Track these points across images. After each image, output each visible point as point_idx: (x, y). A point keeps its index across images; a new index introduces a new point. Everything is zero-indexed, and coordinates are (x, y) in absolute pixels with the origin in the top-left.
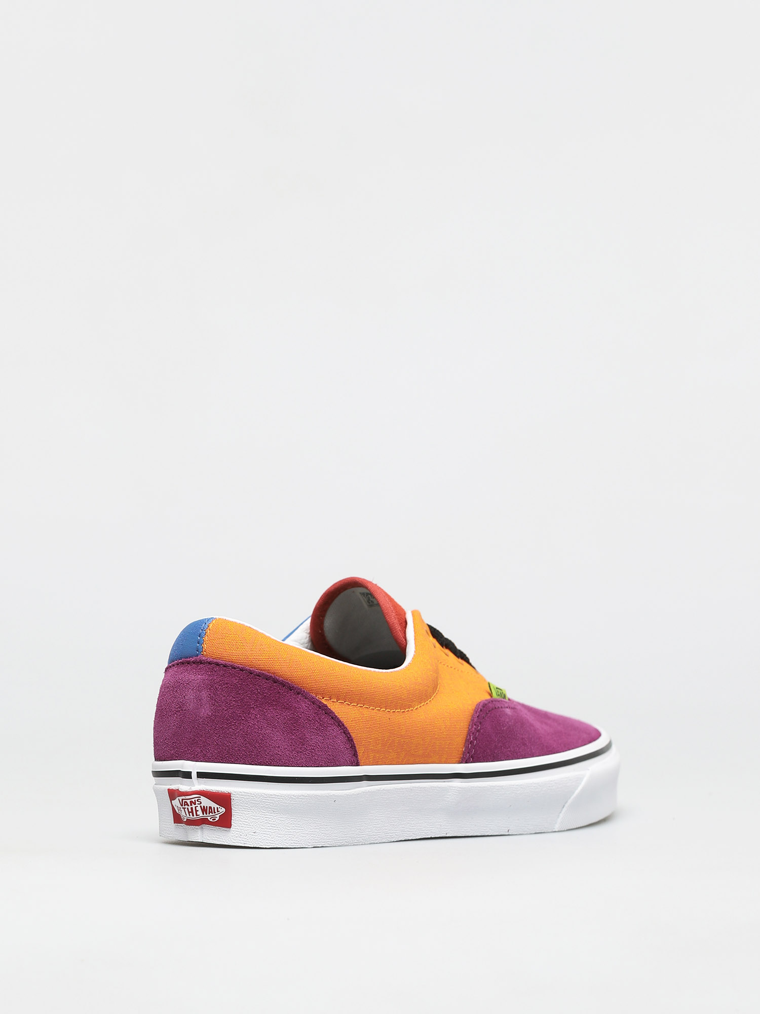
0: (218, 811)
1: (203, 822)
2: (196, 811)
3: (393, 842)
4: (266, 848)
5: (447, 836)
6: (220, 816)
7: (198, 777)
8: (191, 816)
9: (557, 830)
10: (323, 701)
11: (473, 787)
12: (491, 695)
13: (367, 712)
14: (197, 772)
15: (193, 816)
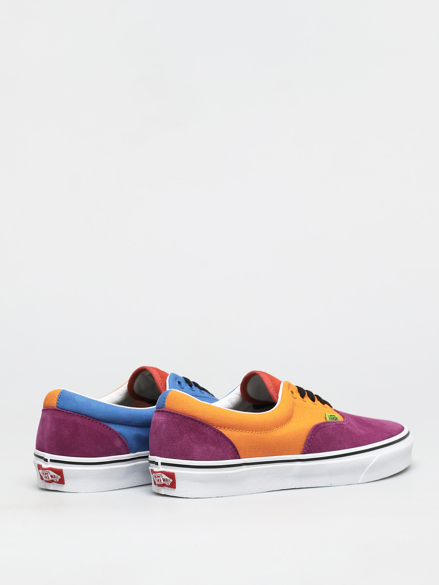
0: (170, 481)
1: (163, 485)
2: (161, 480)
3: (265, 492)
4: (192, 498)
5: (296, 488)
6: (170, 483)
7: (161, 465)
8: (159, 483)
9: (360, 483)
10: (221, 430)
11: (308, 465)
12: (326, 419)
13: (244, 434)
14: (161, 463)
15: (159, 482)
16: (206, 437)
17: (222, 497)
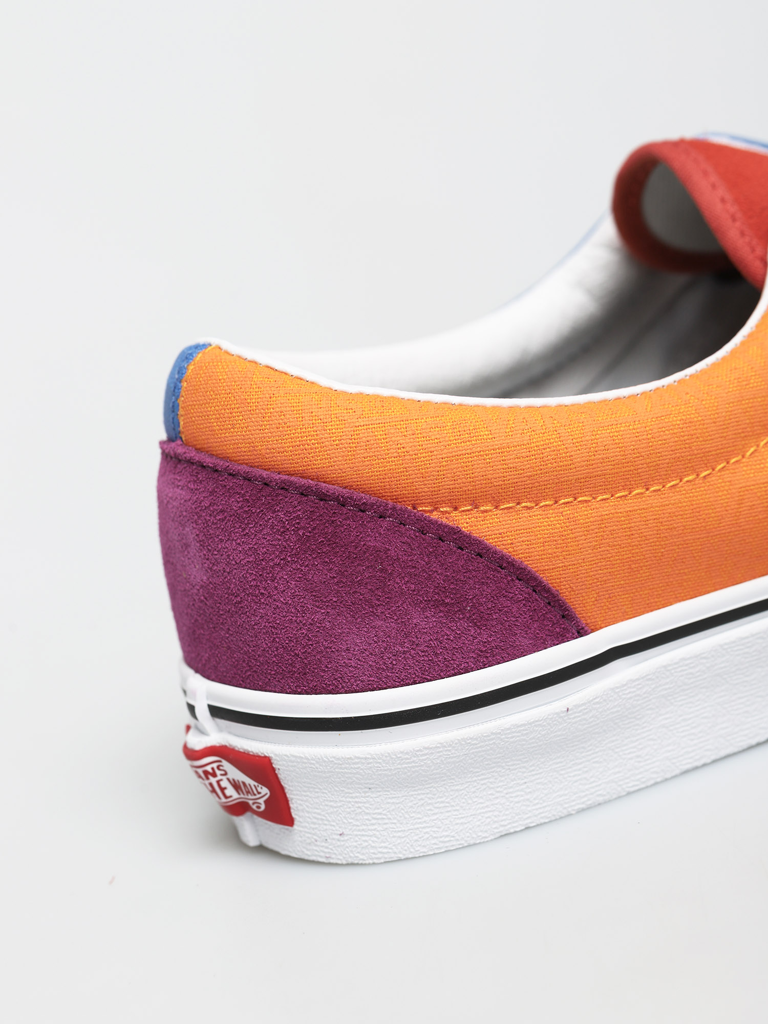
0: (260, 792)
2: (222, 790)
6: (265, 802)
7: (211, 715)
13: (586, 511)
14: (209, 705)
15: (219, 798)
16: (381, 570)
17: (527, 828)
